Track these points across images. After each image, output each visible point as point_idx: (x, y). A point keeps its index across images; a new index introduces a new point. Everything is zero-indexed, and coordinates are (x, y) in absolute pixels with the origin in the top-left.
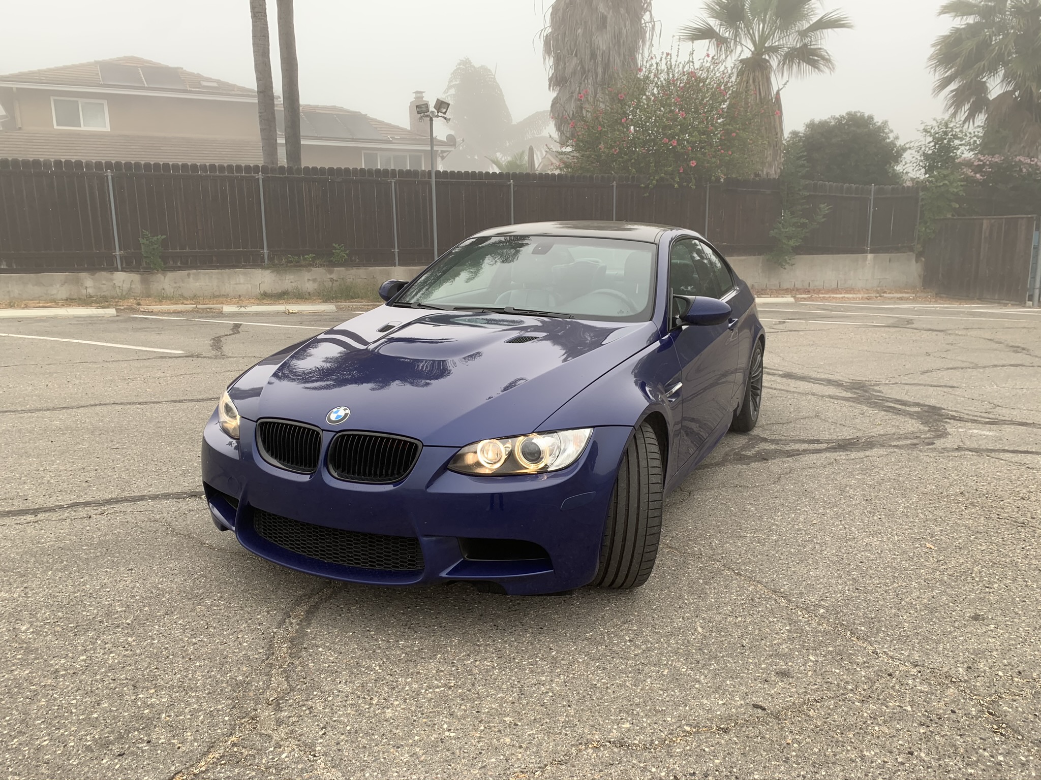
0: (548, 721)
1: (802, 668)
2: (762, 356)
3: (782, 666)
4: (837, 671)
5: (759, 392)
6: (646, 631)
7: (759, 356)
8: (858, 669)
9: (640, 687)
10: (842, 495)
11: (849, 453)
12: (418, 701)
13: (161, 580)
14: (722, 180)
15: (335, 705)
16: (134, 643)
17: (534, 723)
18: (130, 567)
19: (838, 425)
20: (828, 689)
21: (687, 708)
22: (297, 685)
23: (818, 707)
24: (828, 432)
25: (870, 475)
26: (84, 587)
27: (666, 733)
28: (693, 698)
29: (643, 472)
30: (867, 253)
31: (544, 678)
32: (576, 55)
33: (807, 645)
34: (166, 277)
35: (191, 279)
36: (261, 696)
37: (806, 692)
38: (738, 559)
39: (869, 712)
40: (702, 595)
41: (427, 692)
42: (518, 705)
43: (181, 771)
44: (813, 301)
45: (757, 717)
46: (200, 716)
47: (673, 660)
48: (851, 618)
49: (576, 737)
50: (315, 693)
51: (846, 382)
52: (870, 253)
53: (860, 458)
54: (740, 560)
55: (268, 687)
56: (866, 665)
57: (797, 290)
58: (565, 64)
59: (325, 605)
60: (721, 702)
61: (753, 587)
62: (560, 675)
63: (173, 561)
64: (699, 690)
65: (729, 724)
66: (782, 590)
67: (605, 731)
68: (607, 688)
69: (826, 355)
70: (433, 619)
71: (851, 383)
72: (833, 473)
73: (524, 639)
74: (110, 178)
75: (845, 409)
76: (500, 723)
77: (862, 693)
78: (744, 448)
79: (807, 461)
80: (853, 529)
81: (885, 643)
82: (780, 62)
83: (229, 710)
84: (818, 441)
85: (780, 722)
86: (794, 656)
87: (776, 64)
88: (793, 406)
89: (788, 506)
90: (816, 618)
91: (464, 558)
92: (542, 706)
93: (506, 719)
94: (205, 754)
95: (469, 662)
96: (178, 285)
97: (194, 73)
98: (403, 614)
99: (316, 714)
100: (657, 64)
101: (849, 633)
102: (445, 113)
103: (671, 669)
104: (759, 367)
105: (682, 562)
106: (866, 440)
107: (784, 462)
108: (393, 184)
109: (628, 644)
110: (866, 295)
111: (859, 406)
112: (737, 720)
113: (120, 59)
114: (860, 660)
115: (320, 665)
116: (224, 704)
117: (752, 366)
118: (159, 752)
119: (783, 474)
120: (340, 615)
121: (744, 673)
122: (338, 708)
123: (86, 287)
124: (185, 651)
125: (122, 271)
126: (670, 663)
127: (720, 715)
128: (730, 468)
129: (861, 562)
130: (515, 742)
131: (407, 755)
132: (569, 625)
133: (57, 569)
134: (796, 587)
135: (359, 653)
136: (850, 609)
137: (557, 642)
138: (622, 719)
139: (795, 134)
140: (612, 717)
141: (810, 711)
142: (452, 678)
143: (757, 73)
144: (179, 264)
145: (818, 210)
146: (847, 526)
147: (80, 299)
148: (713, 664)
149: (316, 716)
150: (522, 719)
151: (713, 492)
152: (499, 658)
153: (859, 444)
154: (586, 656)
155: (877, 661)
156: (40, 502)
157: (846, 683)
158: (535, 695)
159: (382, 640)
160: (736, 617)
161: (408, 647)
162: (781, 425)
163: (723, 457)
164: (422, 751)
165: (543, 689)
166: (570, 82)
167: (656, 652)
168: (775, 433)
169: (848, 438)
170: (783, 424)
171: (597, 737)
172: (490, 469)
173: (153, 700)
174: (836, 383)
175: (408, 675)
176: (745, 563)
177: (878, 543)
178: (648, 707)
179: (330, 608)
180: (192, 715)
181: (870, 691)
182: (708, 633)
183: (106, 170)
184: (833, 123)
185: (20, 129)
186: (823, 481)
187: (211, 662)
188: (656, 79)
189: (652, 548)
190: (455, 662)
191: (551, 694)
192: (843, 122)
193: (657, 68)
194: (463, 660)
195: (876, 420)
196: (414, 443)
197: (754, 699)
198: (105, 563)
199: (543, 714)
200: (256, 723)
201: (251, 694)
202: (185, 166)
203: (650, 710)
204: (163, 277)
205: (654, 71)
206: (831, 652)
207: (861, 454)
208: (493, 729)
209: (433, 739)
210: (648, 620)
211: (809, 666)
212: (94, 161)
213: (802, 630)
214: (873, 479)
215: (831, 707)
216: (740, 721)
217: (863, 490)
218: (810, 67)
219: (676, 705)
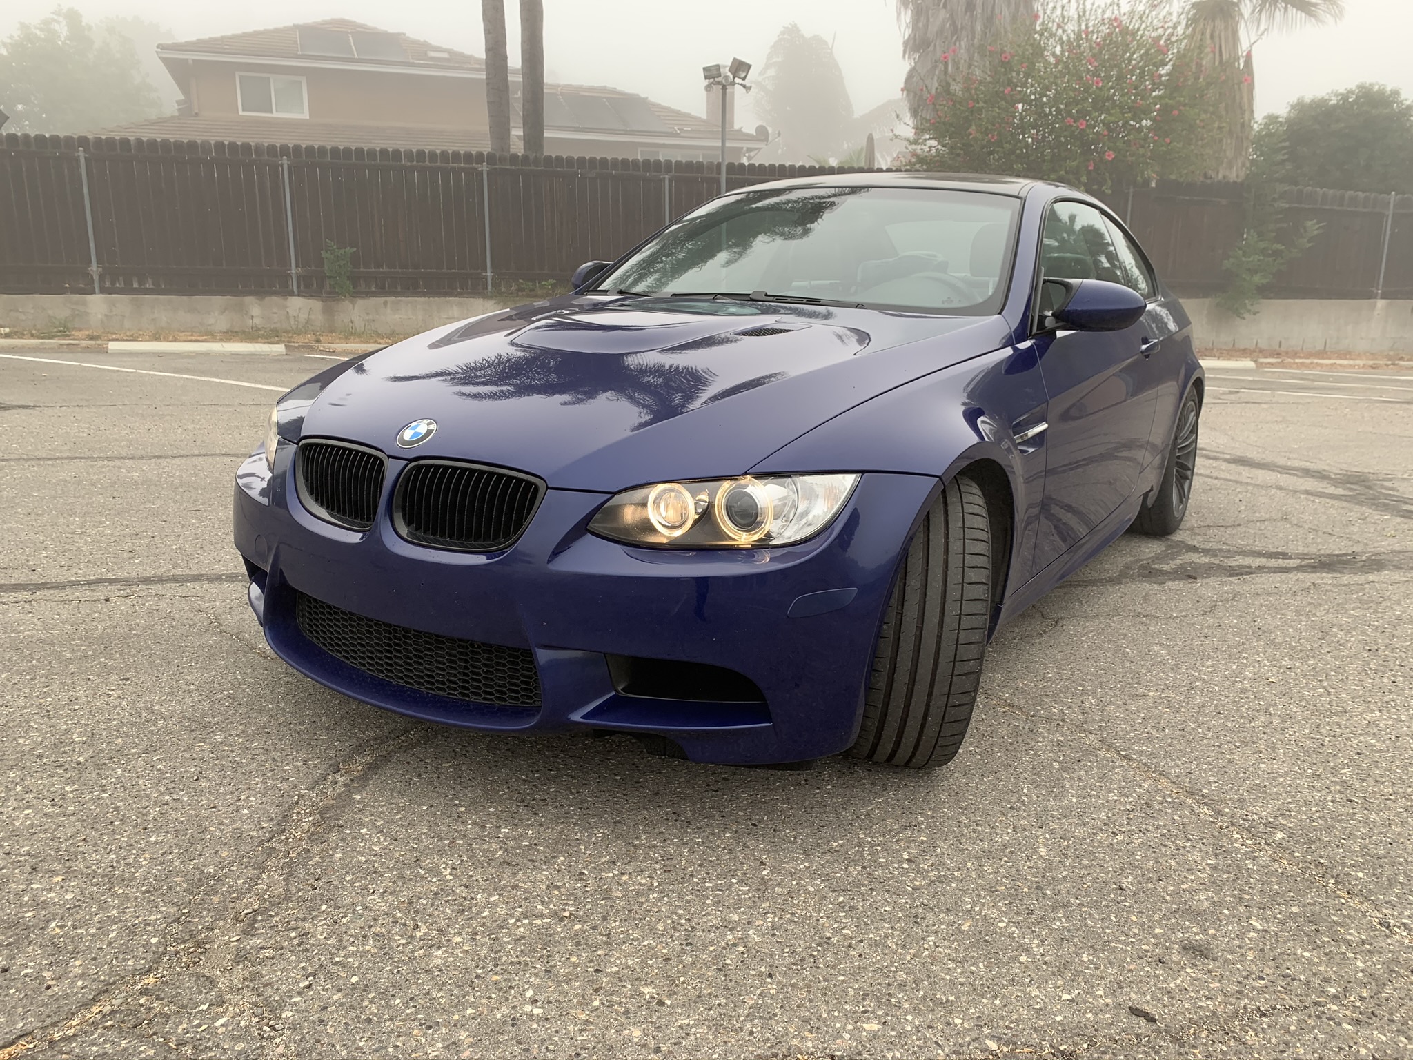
0: (723, 1001)
1: (1236, 942)
2: (1197, 416)
3: (1196, 934)
4: (1307, 954)
5: (1189, 473)
6: (943, 847)
7: (1192, 414)
8: (1351, 955)
9: (912, 951)
10: (1324, 639)
11: (1339, 575)
12: (497, 938)
13: (163, 698)
14: (1153, 185)
15: (349, 933)
16: (71, 795)
17: (696, 1002)
18: (128, 675)
19: (1320, 533)
20: (1287, 991)
21: (997, 1002)
22: (300, 890)
23: (1265, 1026)
24: (1303, 542)
25: (1376, 611)
26: (42, 701)
27: (947, 1050)
28: (1012, 982)
29: (955, 561)
30: (1375, 298)
31: (735, 917)
32: (945, 6)
33: (1247, 897)
34: (356, 306)
35: (389, 311)
36: (232, 905)
37: (1240, 992)
38: (1128, 733)
39: (1371, 1046)
40: (1056, 789)
41: (519, 924)
42: (675, 964)
43: (31, 1033)
44: (1286, 367)
45: (1137, 1036)
46: (113, 931)
47: (983, 905)
48: (1338, 853)
49: (768, 1039)
50: (324, 907)
51: (1336, 474)
52: (1382, 298)
53: (1358, 584)
54: (1132, 734)
55: (249, 890)
56: (1366, 948)
57: (1261, 351)
58: (928, 20)
59: (401, 756)
60: (1066, 997)
61: (1150, 782)
62: (767, 913)
63: (195, 671)
64: (1026, 967)
65: (1077, 1044)
66: (1205, 791)
67: (827, 1032)
68: (850, 946)
69: (1303, 436)
70: (572, 794)
71: (1345, 475)
72: (1310, 604)
73: (719, 841)
74: (285, 167)
75: (1332, 511)
76: (632, 997)
77: (1358, 1004)
78: (1157, 558)
79: (1263, 584)
80: (1344, 696)
81: (1405, 908)
82: (1255, 8)
83: (165, 925)
84: (1285, 556)
85: (1182, 1051)
86: (1222, 917)
87: (1250, 11)
88: (1244, 503)
89: (1225, 651)
90: (1267, 848)
91: (617, 691)
92: (719, 970)
93: (646, 990)
94: (87, 1005)
95: (611, 875)
96: (371, 317)
97: (419, 41)
98: (525, 781)
99: (308, 946)
100: (1063, 7)
101: (1332, 881)
102: (744, 79)
103: (977, 920)
104: (1191, 432)
105: (1027, 731)
106: (1369, 558)
107: (1223, 583)
108: (667, 182)
109: (906, 866)
110: (1371, 362)
111: (1357, 508)
112: (1095, 1036)
113: (326, 22)
114: (1354, 935)
115: (352, 858)
116: (162, 913)
117: (1179, 429)
118: (12, 991)
119: (1222, 601)
120: (420, 775)
121: (1119, 941)
122: (352, 939)
123: (252, 316)
124: (143, 815)
125: (299, 296)
126: (977, 909)
127: (1061, 1023)
128: (1130, 587)
129: (1358, 754)
130: (649, 1038)
131: (440, 1045)
132: (805, 824)
133: (17, 670)
134: (1231, 788)
135: (427, 842)
136: (1335, 837)
137: (776, 851)
138: (865, 1012)
139: (1272, 119)
140: (846, 1007)
141: (1246, 1032)
142: (571, 902)
143: (1218, 22)
144: (373, 289)
145: (1302, 231)
146: (1333, 691)
147: (244, 332)
148: (1059, 919)
149: (307, 950)
150: (675, 993)
151: (1097, 622)
152: (665, 871)
153: (1357, 562)
154: (823, 881)
155: (1389, 941)
156: (52, 575)
157: (1325, 980)
158: (711, 948)
159: (473, 823)
160: (1113, 833)
161: (514, 839)
162: (1222, 529)
163: (1121, 571)
164: (471, 1040)
165: (731, 937)
166: (935, 45)
167: (953, 885)
168: (1212, 540)
169: (1337, 553)
170: (1227, 527)
171: (810, 1044)
172: (667, 537)
173: (52, 894)
174: (1319, 475)
175: (495, 889)
176: (1140, 740)
177: (1390, 722)
178: (921, 993)
179: (408, 763)
180: (99, 929)
181: (1373, 1002)
182: (1058, 859)
183: (282, 156)
184: (1334, 102)
185: (197, 114)
186: (1291, 615)
187: (177, 836)
188: (1060, 31)
189: (965, 699)
190: (586, 872)
191: (741, 949)
192: (1350, 100)
193: (1062, 14)
194: (601, 870)
195: (1386, 529)
196: (533, 484)
197: (1133, 996)
198: (92, 667)
199: (717, 988)
200: (201, 953)
201: (216, 899)
202: (384, 152)
203: (924, 998)
204: (351, 305)
205: (1057, 20)
206: (1296, 915)
207: (1361, 578)
208: (616, 1007)
209: (499, 1016)
210: (950, 826)
211: (1250, 939)
212: (266, 145)
213: (1239, 868)
214: (1382, 618)
215: (1292, 1028)
216: (1101, 1041)
217: (1364, 633)
218: (1303, 15)
219: (977, 993)
